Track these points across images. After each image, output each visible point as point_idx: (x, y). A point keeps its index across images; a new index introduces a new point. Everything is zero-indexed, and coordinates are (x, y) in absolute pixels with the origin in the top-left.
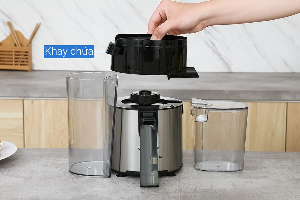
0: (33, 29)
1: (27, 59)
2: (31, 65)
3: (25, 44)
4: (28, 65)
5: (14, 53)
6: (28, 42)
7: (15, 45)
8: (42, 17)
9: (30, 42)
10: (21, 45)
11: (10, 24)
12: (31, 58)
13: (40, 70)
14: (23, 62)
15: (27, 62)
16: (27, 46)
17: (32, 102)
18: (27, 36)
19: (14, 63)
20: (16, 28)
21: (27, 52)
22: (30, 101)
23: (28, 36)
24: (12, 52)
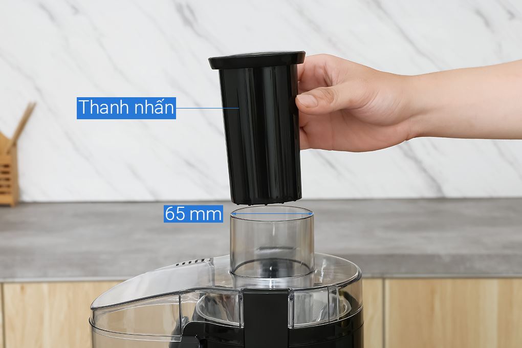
0: (20, 115)
1: (8, 179)
2: (18, 191)
4: (9, 193)
6: (9, 144)
8: (38, 90)
9: (14, 144)
12: (16, 177)
13: (35, 203)
15: (9, 186)
16: (8, 153)
17: (22, 288)
18: (8, 130)
21: (7, 166)
22: (18, 287)
23: (9, 133)
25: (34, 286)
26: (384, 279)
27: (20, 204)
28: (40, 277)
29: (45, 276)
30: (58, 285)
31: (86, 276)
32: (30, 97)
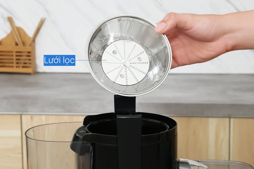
1: (30, 60)
2: (35, 66)
3: (28, 42)
4: (30, 67)
5: (14, 54)
6: (31, 40)
7: (17, 44)
8: (47, 11)
9: (34, 41)
10: (24, 43)
11: (10, 20)
12: (35, 58)
14: (25, 63)
15: (30, 63)
16: (30, 45)
17: (32, 118)
18: (30, 33)
19: (15, 65)
20: (18, 24)
21: (29, 52)
22: (29, 117)
24: (12, 52)
25: (38, 117)
26: (230, 118)
27: (36, 73)
28: (41, 112)
29: (43, 111)
30: (51, 117)
31: (65, 112)
32: (42, 15)
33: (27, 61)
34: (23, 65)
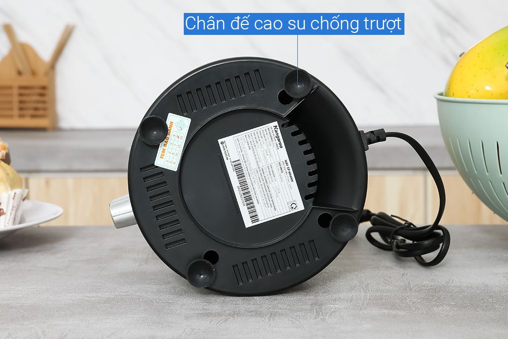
1: (44, 102)
3: (41, 70)
4: (46, 116)
5: (15, 91)
6: (46, 67)
7: (20, 73)
9: (52, 68)
10: (34, 73)
11: (8, 30)
12: (53, 101)
14: (36, 109)
15: (45, 109)
16: (46, 75)
17: (47, 182)
19: (16, 112)
20: (23, 36)
21: (44, 88)
24: (10, 88)
27: (57, 130)
33: (40, 105)
34: (32, 112)
